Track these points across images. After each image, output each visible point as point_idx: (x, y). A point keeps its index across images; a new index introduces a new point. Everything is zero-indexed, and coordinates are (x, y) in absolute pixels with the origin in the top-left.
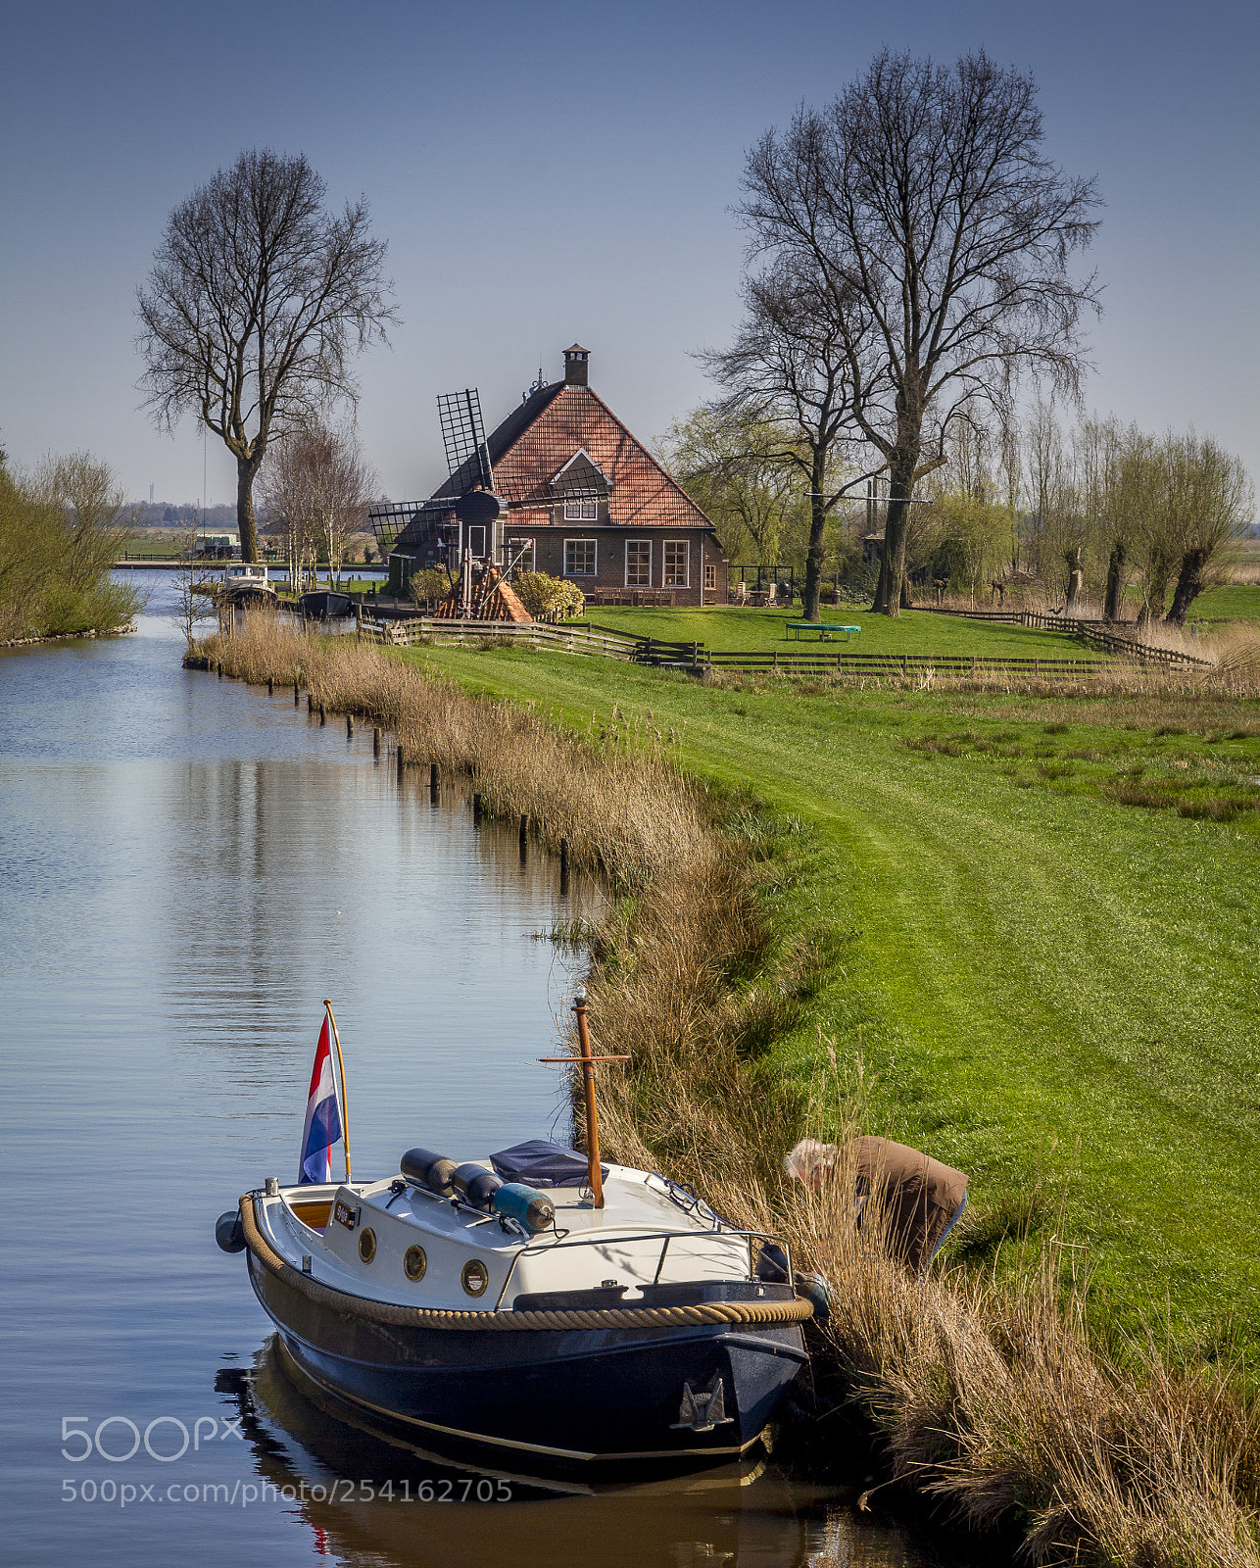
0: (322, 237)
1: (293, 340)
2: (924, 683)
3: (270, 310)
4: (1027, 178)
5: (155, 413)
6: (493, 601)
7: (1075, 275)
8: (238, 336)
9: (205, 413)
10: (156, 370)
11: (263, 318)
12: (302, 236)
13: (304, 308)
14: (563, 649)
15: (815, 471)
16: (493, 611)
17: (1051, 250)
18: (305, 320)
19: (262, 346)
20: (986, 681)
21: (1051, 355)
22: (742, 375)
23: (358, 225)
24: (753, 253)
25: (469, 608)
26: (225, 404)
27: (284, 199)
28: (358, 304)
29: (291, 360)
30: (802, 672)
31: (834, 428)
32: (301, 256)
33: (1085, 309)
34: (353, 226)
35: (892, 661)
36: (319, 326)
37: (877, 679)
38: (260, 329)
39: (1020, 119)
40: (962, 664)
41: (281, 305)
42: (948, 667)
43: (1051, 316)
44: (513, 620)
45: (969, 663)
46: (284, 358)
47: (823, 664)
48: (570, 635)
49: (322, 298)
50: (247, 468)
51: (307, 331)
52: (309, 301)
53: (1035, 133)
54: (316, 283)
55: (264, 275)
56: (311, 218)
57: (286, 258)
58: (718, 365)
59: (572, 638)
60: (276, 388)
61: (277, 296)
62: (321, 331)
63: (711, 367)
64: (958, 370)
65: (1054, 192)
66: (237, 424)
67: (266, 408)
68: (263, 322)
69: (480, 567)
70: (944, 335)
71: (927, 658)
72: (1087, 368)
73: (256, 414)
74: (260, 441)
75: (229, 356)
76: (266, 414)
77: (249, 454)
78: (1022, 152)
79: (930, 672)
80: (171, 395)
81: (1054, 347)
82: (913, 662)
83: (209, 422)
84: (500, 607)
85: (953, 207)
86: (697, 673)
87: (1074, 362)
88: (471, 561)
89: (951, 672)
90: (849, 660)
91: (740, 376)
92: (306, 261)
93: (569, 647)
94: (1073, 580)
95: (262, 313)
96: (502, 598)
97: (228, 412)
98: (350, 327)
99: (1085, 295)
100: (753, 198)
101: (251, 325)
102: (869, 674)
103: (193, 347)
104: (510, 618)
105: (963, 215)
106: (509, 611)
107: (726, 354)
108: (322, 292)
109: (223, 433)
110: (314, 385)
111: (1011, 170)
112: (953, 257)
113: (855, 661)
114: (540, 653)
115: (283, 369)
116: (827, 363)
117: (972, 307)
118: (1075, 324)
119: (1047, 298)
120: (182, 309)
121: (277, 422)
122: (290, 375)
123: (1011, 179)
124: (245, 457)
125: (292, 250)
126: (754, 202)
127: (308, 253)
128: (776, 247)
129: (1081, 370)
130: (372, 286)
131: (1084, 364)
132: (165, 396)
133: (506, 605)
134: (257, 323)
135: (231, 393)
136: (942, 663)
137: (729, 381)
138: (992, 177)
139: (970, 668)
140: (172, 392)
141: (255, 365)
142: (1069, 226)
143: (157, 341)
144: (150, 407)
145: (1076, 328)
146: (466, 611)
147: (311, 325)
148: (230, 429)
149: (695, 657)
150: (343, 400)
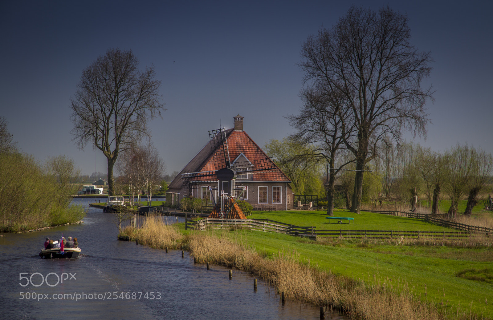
0: (137, 79)
1: (127, 116)
2: (400, 241)
3: (119, 105)
4: (405, 52)
5: (78, 143)
6: (232, 211)
7: (424, 87)
8: (107, 115)
9: (96, 142)
10: (77, 127)
11: (116, 108)
12: (130, 79)
13: (131, 105)
14: (260, 230)
15: (331, 160)
16: (232, 215)
17: (414, 78)
18: (132, 108)
19: (116, 118)
20: (425, 241)
21: (414, 117)
22: (305, 125)
23: (151, 75)
24: (305, 80)
25: (223, 214)
26: (103, 139)
27: (124, 66)
28: (150, 103)
29: (127, 123)
30: (352, 237)
31: (338, 144)
32: (130, 86)
33: (428, 100)
34: (149, 75)
35: (387, 233)
36: (136, 111)
37: (381, 240)
38: (115, 112)
39: (402, 30)
40: (414, 234)
41: (123, 103)
42: (409, 235)
43: (415, 102)
44: (240, 218)
45: (417, 234)
46: (124, 122)
47: (359, 234)
48: (264, 224)
49: (138, 100)
50: (111, 162)
51: (132, 112)
52: (133, 102)
53: (408, 36)
54: (135, 95)
55: (117, 92)
56: (134, 72)
57: (125, 87)
58: (295, 121)
59: (264, 226)
60: (121, 133)
61: (121, 100)
62: (137, 113)
63: (292, 122)
64: (381, 122)
65: (416, 57)
66: (107, 147)
67: (118, 139)
68: (116, 109)
69: (227, 197)
70: (375, 110)
71: (400, 232)
72: (428, 121)
73: (114, 142)
74: (116, 152)
75: (104, 122)
76: (118, 143)
77: (112, 157)
78: (404, 43)
79: (402, 237)
80: (83, 136)
81: (416, 114)
82: (395, 233)
83: (97, 145)
84: (235, 213)
85: (378, 63)
86: (314, 238)
87: (423, 119)
88: (223, 195)
89: (411, 237)
90: (370, 233)
91: (304, 125)
92: (132, 88)
93: (263, 229)
94: (414, 199)
95: (116, 106)
96: (235, 209)
97: (104, 142)
98: (147, 111)
99: (428, 95)
100: (305, 60)
101: (112, 110)
102: (378, 238)
103: (92, 118)
104: (239, 217)
105: (382, 66)
106: (238, 215)
107: (297, 117)
108: (138, 99)
109: (102, 149)
110: (135, 132)
111: (399, 49)
112: (378, 81)
113: (372, 233)
114: (253, 232)
115: (124, 127)
116: (335, 120)
117: (385, 100)
118: (424, 105)
119: (414, 96)
120: (87, 105)
121: (121, 146)
122: (126, 128)
123: (399, 52)
124: (110, 158)
125: (126, 84)
126: (306, 61)
127: (132, 85)
128: (314, 78)
129: (426, 122)
130: (155, 97)
131: (427, 120)
132: (81, 136)
133: (237, 213)
134: (115, 110)
135: (105, 135)
136: (407, 233)
137: (300, 127)
138: (392, 52)
139: (418, 235)
140: (84, 135)
141: (114, 125)
142: (422, 69)
143: (78, 117)
144: (76, 140)
145: (424, 106)
146: (222, 215)
147: (134, 110)
148: (105, 147)
149: (312, 232)
150: (145, 137)
